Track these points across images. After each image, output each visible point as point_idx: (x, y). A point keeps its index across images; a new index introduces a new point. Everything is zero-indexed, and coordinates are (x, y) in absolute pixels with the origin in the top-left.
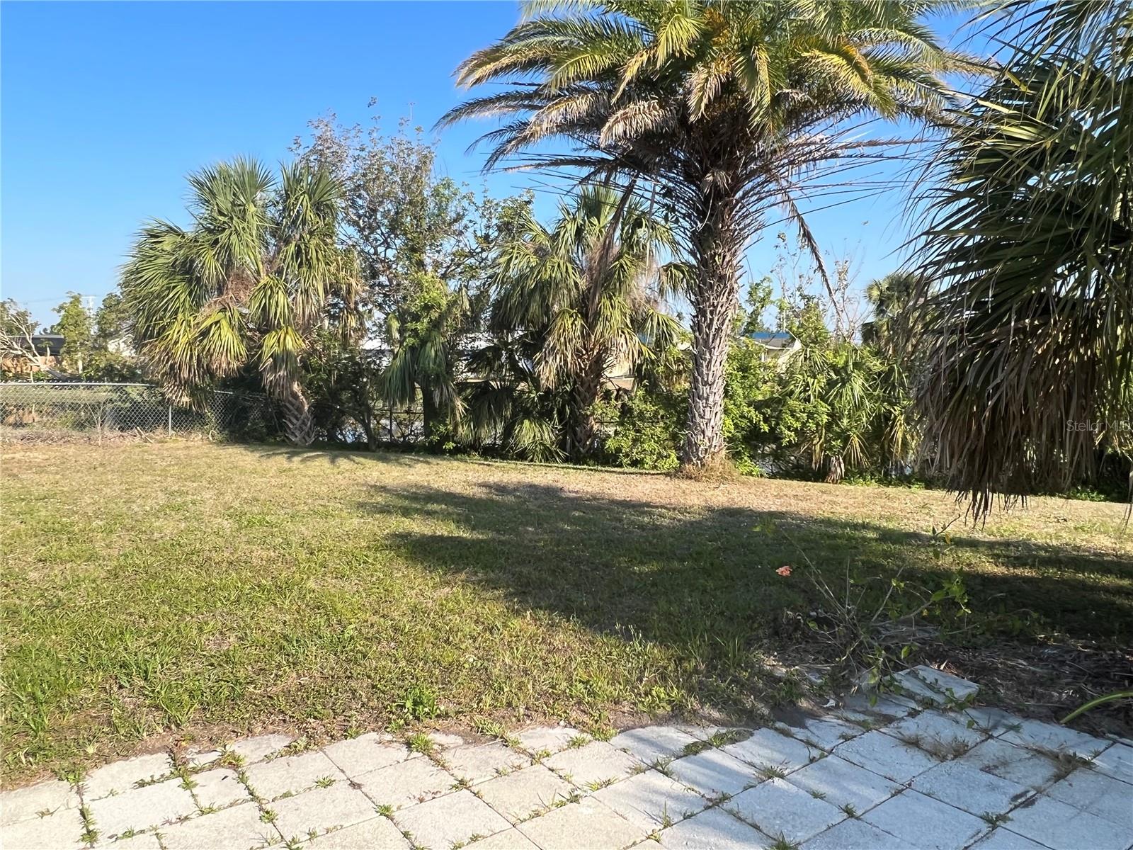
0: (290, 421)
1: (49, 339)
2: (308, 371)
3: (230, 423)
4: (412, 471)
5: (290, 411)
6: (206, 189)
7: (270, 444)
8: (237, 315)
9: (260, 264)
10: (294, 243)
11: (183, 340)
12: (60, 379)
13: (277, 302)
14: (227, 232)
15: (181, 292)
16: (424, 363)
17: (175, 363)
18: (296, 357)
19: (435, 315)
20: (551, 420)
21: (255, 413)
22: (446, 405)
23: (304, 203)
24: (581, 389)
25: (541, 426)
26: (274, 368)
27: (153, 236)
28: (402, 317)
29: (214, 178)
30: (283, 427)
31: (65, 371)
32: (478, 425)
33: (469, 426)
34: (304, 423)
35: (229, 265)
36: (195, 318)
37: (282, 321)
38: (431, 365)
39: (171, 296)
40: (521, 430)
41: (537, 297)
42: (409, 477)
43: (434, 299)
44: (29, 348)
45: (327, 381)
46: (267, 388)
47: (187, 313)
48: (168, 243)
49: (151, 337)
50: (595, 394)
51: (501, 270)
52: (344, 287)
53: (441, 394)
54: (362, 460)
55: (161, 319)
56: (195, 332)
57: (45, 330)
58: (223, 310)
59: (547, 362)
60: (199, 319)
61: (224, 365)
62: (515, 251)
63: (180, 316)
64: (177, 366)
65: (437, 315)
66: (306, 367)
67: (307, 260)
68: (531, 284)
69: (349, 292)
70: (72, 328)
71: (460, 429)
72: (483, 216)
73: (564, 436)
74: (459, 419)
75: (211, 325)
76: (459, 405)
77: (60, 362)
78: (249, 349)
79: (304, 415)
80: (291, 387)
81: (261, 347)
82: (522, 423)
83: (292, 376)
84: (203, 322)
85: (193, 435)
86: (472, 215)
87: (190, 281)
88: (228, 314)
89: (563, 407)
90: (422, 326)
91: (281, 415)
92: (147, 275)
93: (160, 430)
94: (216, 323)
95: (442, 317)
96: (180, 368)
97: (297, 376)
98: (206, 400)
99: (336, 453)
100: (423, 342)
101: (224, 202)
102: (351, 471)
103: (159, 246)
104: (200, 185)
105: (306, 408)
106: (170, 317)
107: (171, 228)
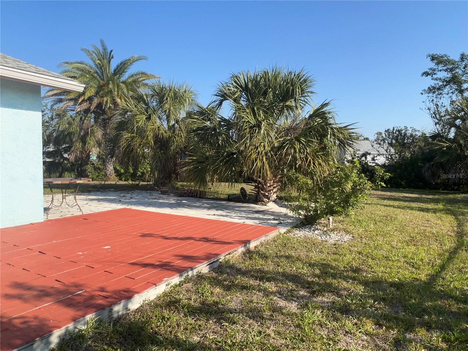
20: (74, 172)
24: (84, 163)
40: (65, 175)
41: (68, 137)
50: (88, 164)
51: (57, 128)
59: (71, 155)
62: (61, 123)
68: (66, 133)
89: (78, 168)
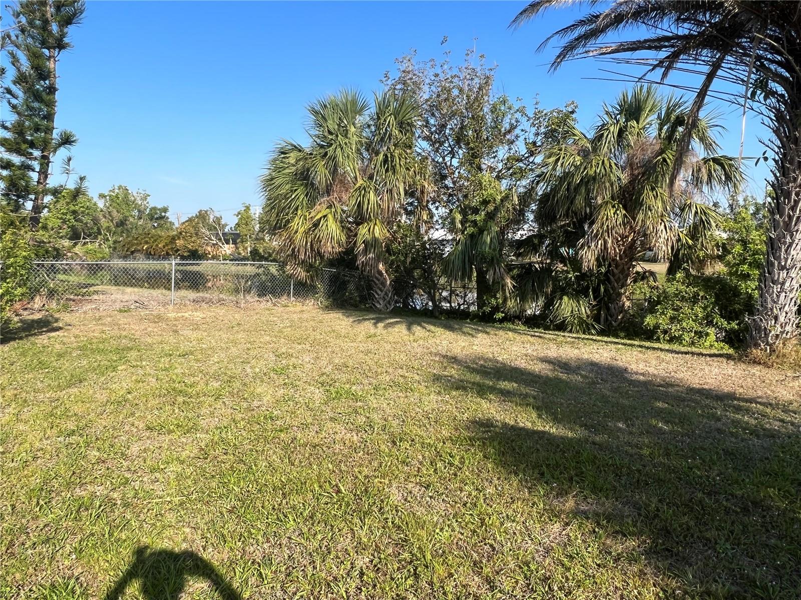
0: (376, 292)
1: (232, 234)
2: (390, 254)
3: (333, 292)
4: (476, 341)
5: (376, 285)
6: (320, 116)
7: (361, 310)
8: (339, 210)
9: (357, 171)
10: (382, 153)
11: (301, 230)
12: (236, 258)
13: (369, 200)
14: (334, 147)
15: (300, 194)
16: (481, 248)
17: (295, 248)
18: (382, 243)
19: (491, 208)
20: (587, 296)
21: (351, 287)
22: (499, 283)
23: (391, 121)
24: (615, 271)
25: (578, 302)
26: (365, 251)
27: (283, 153)
28: (464, 212)
29: (325, 106)
30: (371, 297)
31: (240, 254)
32: (523, 299)
33: (516, 300)
34: (386, 294)
35: (334, 172)
36: (310, 213)
37: (372, 215)
38: (487, 249)
39: (293, 197)
40: (560, 304)
41: (583, 190)
42: (475, 348)
43: (491, 195)
44: (220, 239)
45: (404, 262)
46: (360, 267)
47: (304, 210)
48: (292, 157)
49: (280, 228)
50: (628, 275)
51: (549, 169)
52: (419, 187)
53: (494, 274)
54: (432, 328)
55: (287, 214)
56: (309, 224)
57: (231, 228)
58: (330, 207)
59: (589, 247)
60: (312, 214)
61: (330, 249)
62: (563, 152)
63: (299, 212)
64: (296, 249)
65: (493, 208)
66: (389, 251)
67: (392, 166)
68: (578, 179)
69: (422, 192)
70: (244, 226)
71: (509, 303)
72: (533, 125)
73: (599, 311)
74: (508, 295)
75: (321, 218)
76: (509, 282)
77: (237, 248)
78: (348, 237)
79: (386, 288)
80: (377, 266)
81: (356, 235)
82: (561, 299)
83: (378, 259)
84: (315, 216)
85: (308, 301)
86: (525, 124)
87: (306, 186)
88: (333, 210)
89: (599, 285)
90: (480, 218)
91: (370, 288)
92: (277, 182)
93: (285, 297)
94: (325, 216)
95: (497, 209)
96: (298, 251)
97: (382, 257)
98: (317, 276)
99: (410, 319)
100: (481, 231)
101: (332, 125)
102: (424, 339)
103: (287, 161)
104: (316, 113)
105: (388, 282)
106: (293, 213)
107: (295, 146)
